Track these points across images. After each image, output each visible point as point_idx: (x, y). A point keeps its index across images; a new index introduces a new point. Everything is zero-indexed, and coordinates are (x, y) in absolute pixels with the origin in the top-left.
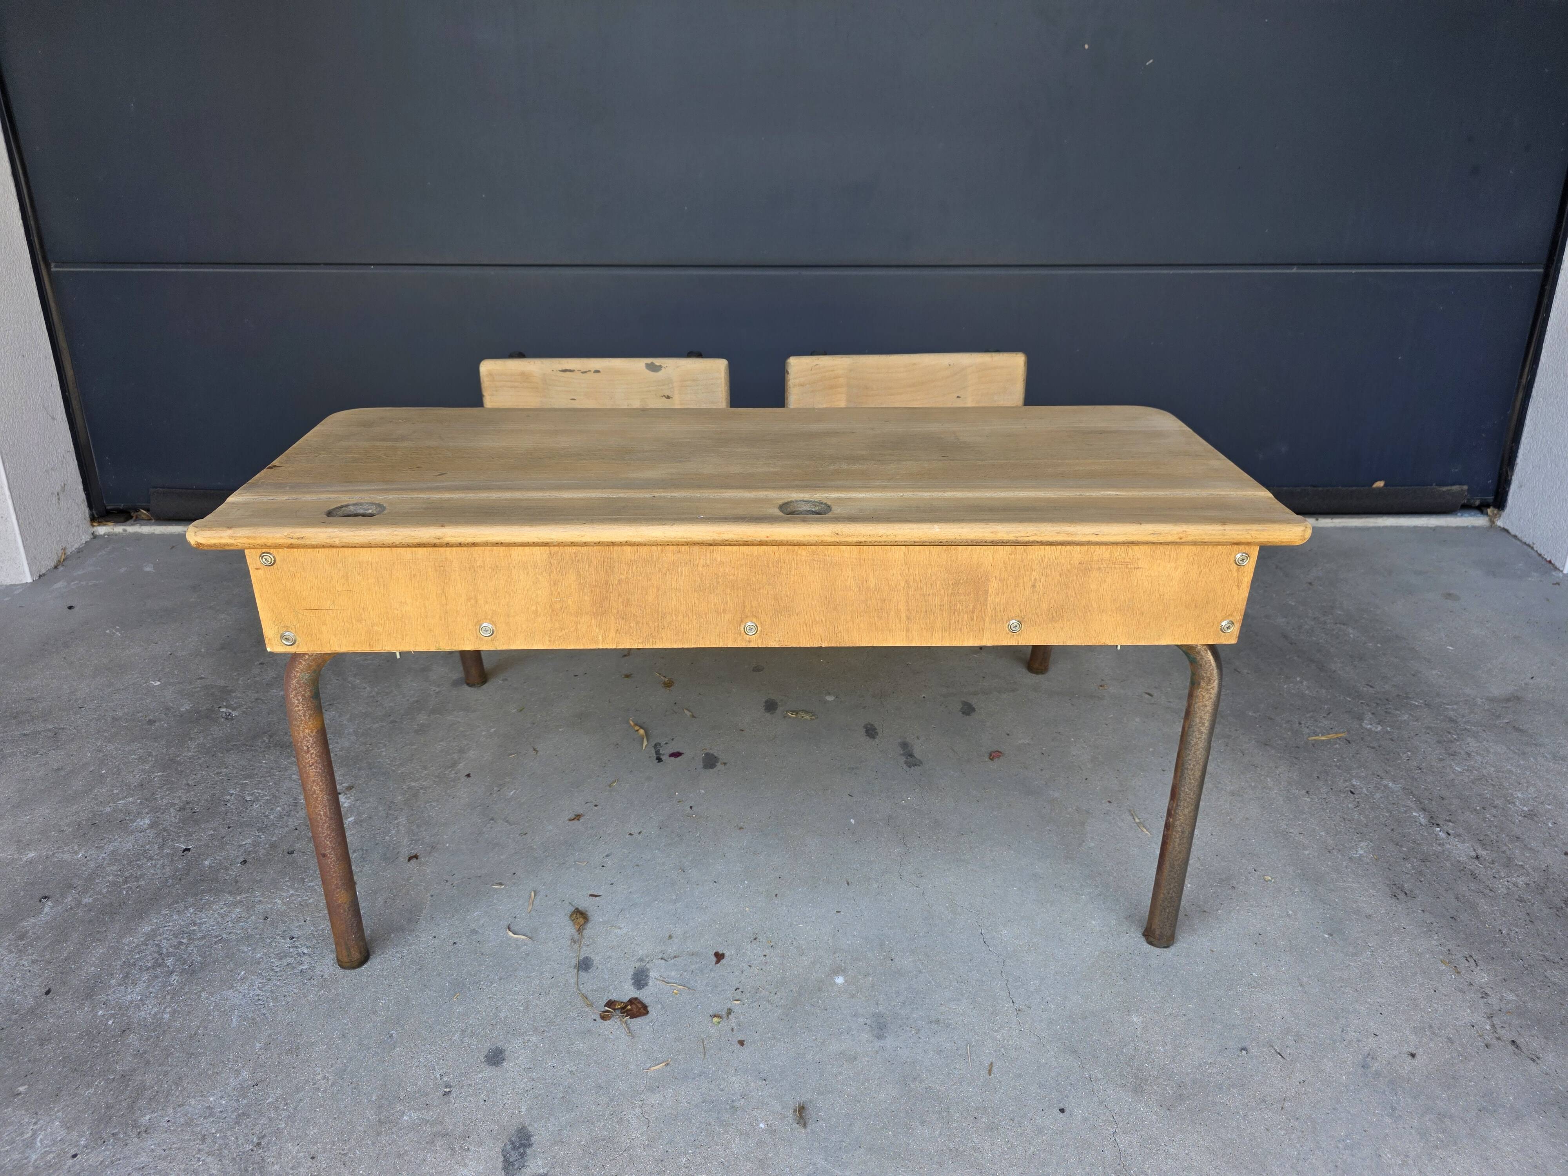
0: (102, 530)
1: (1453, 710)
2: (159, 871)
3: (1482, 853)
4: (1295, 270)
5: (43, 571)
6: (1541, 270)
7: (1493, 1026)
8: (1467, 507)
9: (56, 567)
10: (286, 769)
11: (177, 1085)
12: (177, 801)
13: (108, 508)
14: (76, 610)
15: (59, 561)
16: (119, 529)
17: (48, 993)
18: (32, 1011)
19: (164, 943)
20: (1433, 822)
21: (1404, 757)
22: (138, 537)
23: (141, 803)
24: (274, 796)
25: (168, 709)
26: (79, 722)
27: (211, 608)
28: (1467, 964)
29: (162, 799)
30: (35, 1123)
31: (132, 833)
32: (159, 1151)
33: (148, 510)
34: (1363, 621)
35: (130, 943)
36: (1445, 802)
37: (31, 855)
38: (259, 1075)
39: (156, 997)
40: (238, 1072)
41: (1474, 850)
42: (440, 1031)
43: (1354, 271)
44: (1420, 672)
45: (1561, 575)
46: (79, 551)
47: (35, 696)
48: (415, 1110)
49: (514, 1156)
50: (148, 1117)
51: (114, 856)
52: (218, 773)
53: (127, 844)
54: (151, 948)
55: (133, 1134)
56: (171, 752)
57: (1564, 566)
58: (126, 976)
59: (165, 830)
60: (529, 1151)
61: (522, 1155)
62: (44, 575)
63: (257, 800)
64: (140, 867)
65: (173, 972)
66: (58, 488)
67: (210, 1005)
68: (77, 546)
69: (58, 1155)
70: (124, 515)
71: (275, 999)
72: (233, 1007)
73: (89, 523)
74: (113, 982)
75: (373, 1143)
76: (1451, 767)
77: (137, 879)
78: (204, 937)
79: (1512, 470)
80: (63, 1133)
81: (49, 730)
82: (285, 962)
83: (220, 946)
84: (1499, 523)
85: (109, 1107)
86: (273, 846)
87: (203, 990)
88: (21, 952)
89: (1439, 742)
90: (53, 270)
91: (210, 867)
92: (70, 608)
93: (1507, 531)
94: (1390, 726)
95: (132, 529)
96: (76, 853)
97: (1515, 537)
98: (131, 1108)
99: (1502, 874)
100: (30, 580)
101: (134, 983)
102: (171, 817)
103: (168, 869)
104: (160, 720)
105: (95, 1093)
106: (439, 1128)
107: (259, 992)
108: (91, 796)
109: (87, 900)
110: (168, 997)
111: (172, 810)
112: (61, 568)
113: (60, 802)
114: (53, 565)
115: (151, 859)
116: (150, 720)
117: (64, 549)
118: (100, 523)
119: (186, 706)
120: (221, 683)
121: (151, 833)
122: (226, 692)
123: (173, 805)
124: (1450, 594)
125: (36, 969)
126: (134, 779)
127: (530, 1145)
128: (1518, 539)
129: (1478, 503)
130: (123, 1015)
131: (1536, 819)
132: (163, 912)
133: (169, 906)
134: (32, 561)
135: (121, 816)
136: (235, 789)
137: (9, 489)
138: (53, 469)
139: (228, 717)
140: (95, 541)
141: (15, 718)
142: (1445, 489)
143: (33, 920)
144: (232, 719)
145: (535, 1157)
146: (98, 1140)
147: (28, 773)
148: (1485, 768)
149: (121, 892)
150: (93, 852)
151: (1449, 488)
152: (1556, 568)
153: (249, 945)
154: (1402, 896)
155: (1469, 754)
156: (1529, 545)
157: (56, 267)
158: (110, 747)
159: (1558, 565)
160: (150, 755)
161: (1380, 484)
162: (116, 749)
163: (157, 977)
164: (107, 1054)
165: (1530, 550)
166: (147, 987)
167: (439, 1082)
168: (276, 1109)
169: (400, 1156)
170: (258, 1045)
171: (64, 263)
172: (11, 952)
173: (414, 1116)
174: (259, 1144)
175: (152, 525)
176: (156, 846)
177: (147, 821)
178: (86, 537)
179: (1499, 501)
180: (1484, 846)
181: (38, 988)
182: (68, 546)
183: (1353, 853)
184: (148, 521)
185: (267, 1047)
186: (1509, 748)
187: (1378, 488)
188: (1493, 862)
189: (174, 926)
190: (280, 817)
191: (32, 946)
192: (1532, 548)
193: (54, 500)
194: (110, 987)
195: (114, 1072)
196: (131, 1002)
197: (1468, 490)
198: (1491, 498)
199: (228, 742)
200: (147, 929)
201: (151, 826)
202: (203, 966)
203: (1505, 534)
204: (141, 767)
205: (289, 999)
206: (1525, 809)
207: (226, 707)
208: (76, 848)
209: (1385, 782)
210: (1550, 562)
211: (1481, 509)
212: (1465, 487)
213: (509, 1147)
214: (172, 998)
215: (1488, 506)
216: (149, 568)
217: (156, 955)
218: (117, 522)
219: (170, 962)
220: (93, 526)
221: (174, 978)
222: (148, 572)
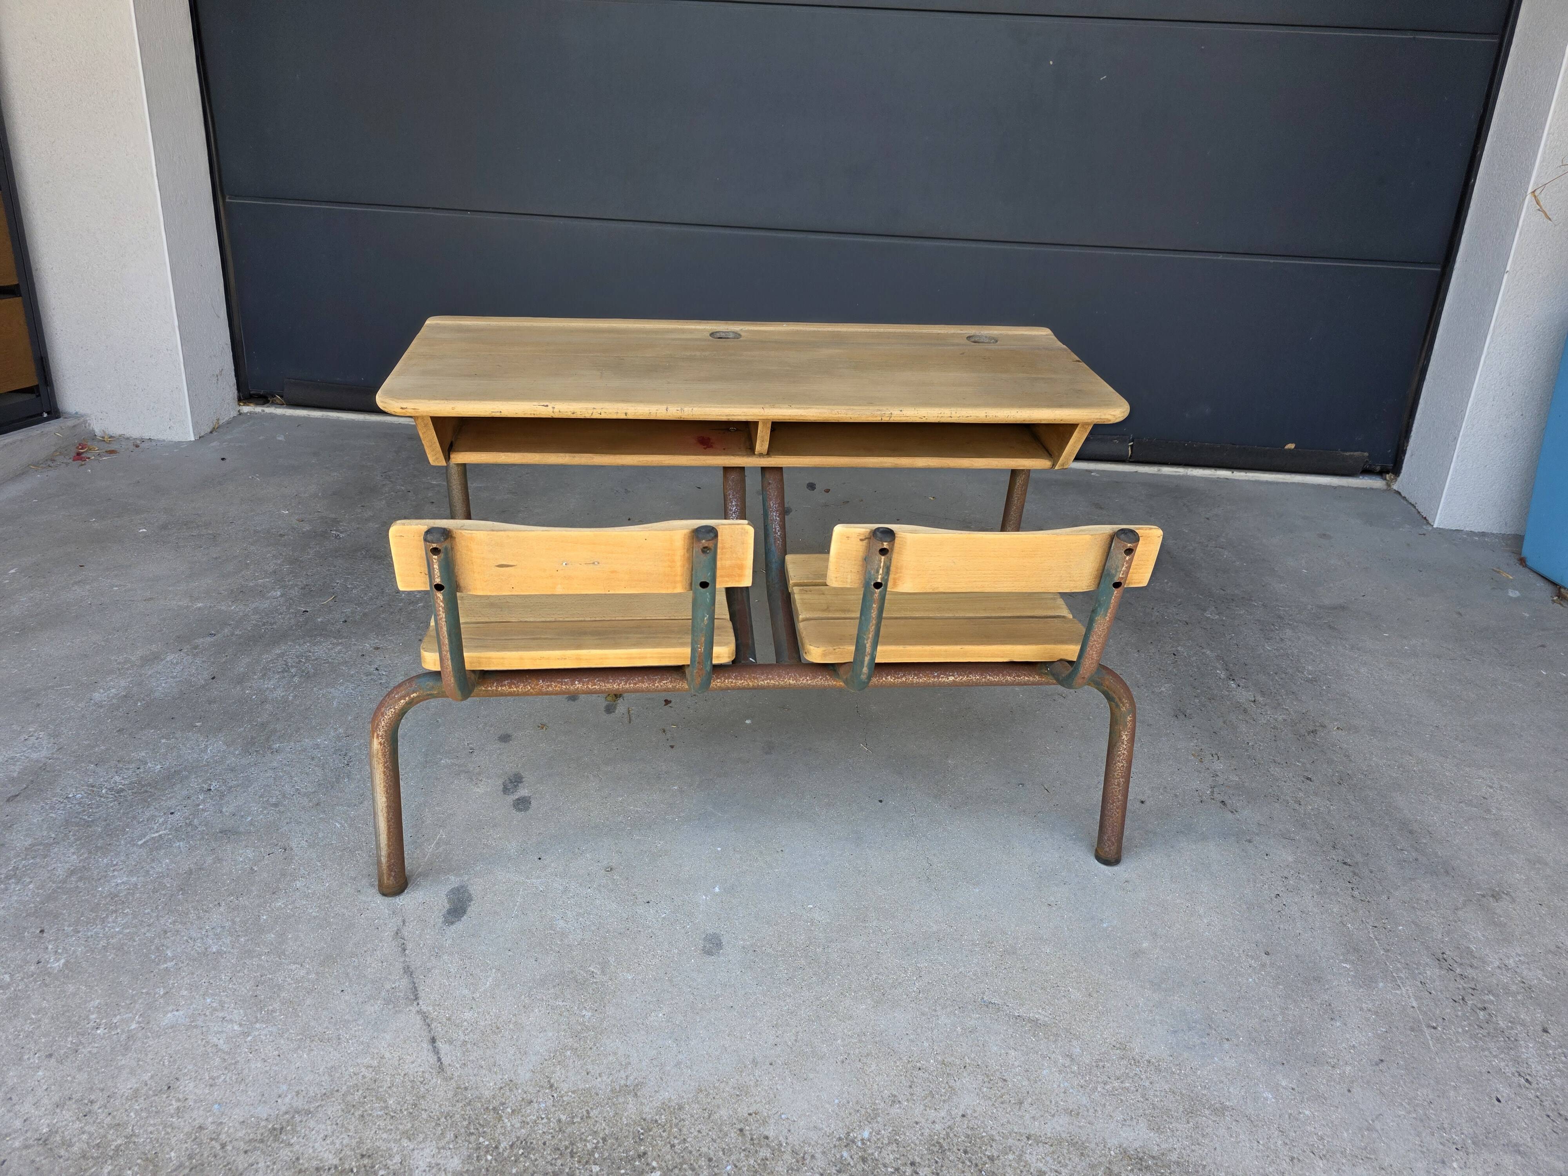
0: (246, 409)
1: (1284, 611)
2: (286, 622)
3: (1260, 698)
4: (1221, 257)
5: (202, 434)
6: (1439, 270)
7: (1212, 792)
8: (1367, 472)
9: (211, 432)
10: (377, 572)
11: (297, 732)
12: (299, 583)
13: (252, 392)
14: (227, 461)
15: (214, 428)
16: (259, 409)
17: (213, 678)
18: (203, 687)
19: (289, 660)
20: (1231, 677)
21: (1228, 637)
22: (273, 417)
23: (274, 582)
24: (368, 587)
25: (294, 528)
26: (231, 532)
27: (326, 468)
28: (1211, 758)
29: (289, 581)
30: (207, 741)
31: (268, 599)
32: (284, 762)
33: (282, 397)
34: (1240, 547)
35: (266, 658)
36: (1247, 667)
37: (200, 605)
38: (350, 732)
39: (284, 687)
40: (336, 729)
41: (1254, 697)
42: (470, 722)
43: (1272, 261)
44: (1270, 584)
45: (1430, 528)
46: (229, 423)
47: (199, 513)
48: (450, 759)
49: (510, 786)
50: (278, 745)
51: (256, 611)
52: (329, 570)
53: (266, 604)
54: (281, 661)
55: (269, 752)
56: (295, 554)
57: (1434, 522)
58: (264, 675)
59: (291, 599)
60: (520, 785)
61: (515, 786)
62: (203, 437)
63: (355, 587)
64: (273, 618)
65: (295, 676)
66: (218, 372)
67: (319, 695)
68: (227, 419)
69: (222, 758)
70: (263, 399)
71: (362, 696)
72: (334, 698)
73: (237, 403)
74: (256, 677)
75: (420, 771)
76: (1263, 646)
77: (271, 624)
78: (316, 659)
79: (1408, 442)
80: (225, 747)
81: (210, 534)
82: (370, 678)
83: (327, 665)
84: (1395, 487)
85: (252, 738)
86: (365, 614)
87: (315, 686)
88: (195, 655)
89: (1261, 630)
90: (227, 200)
91: (322, 622)
92: (223, 459)
93: (1399, 493)
94: (1226, 617)
95: (269, 410)
96: (230, 606)
97: (1404, 498)
98: (267, 740)
99: (1269, 713)
100: (193, 439)
101: (269, 679)
102: (295, 592)
103: (293, 620)
104: (288, 535)
105: (245, 730)
106: (464, 768)
107: (352, 691)
108: (240, 575)
109: (237, 632)
110: (292, 688)
111: (296, 588)
112: (215, 433)
113: (218, 577)
114: (209, 430)
115: (281, 614)
116: (281, 535)
117: (218, 420)
118: (245, 404)
119: (307, 528)
120: (333, 516)
121: (282, 600)
122: (336, 521)
123: (297, 585)
124: (1324, 535)
125: (205, 665)
126: (271, 567)
127: (521, 782)
128: (1406, 500)
129: (1378, 468)
130: (262, 694)
131: (1314, 683)
132: (289, 643)
133: (293, 641)
134: (195, 425)
135: (260, 589)
136: (340, 579)
137: (184, 366)
138: (215, 356)
139: (337, 537)
140: (241, 417)
141: (185, 525)
142: (1348, 454)
143: (202, 640)
144: (340, 538)
145: (524, 788)
146: (246, 752)
147: (196, 558)
148: (1291, 649)
149: (261, 630)
150: (242, 607)
151: (1352, 453)
152: (1428, 523)
153: (347, 666)
154: (1182, 717)
155: (1282, 640)
156: (1413, 505)
157: (229, 198)
158: (252, 548)
159: (1430, 521)
160: (281, 554)
161: (1291, 446)
162: (257, 549)
163: (284, 677)
164: (252, 713)
165: (1412, 508)
166: (278, 682)
167: (466, 746)
168: (360, 749)
169: (437, 779)
170: (350, 718)
171: (237, 196)
172: (188, 655)
173: (449, 761)
174: (348, 765)
175: (284, 408)
176: (285, 607)
177: (279, 593)
178: (234, 413)
179: (1395, 468)
180: (1263, 694)
181: (206, 675)
182: (221, 418)
183: (1157, 690)
184: (281, 405)
185: (356, 718)
186: (1317, 638)
187: (1290, 450)
188: (1265, 705)
189: (296, 652)
190: (371, 599)
191: (202, 653)
192: (1415, 507)
193: (214, 380)
194: (254, 679)
195: (257, 721)
196: (268, 688)
197: (1369, 457)
198: (1390, 466)
199: (336, 552)
200: (278, 651)
201: (281, 596)
202: (315, 675)
203: (1398, 496)
204: (274, 561)
205: (371, 697)
206: (1310, 676)
207: (336, 531)
208: (230, 603)
209: (1204, 650)
210: (1425, 518)
211: (1381, 473)
212: (1366, 454)
213: (508, 782)
214: (294, 689)
215: (1388, 472)
216: (281, 438)
217: (284, 666)
218: (257, 404)
219: (293, 670)
220: (240, 405)
221: (296, 679)
222: (281, 441)
